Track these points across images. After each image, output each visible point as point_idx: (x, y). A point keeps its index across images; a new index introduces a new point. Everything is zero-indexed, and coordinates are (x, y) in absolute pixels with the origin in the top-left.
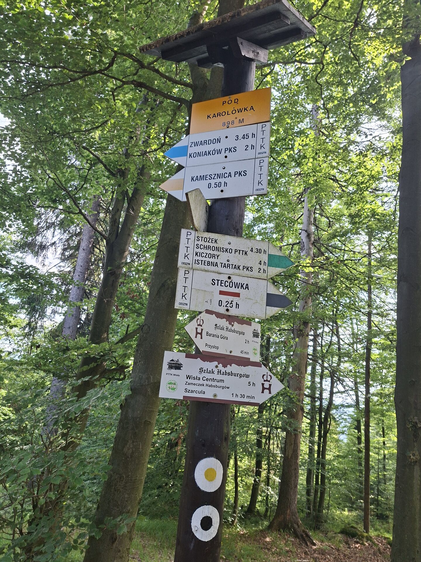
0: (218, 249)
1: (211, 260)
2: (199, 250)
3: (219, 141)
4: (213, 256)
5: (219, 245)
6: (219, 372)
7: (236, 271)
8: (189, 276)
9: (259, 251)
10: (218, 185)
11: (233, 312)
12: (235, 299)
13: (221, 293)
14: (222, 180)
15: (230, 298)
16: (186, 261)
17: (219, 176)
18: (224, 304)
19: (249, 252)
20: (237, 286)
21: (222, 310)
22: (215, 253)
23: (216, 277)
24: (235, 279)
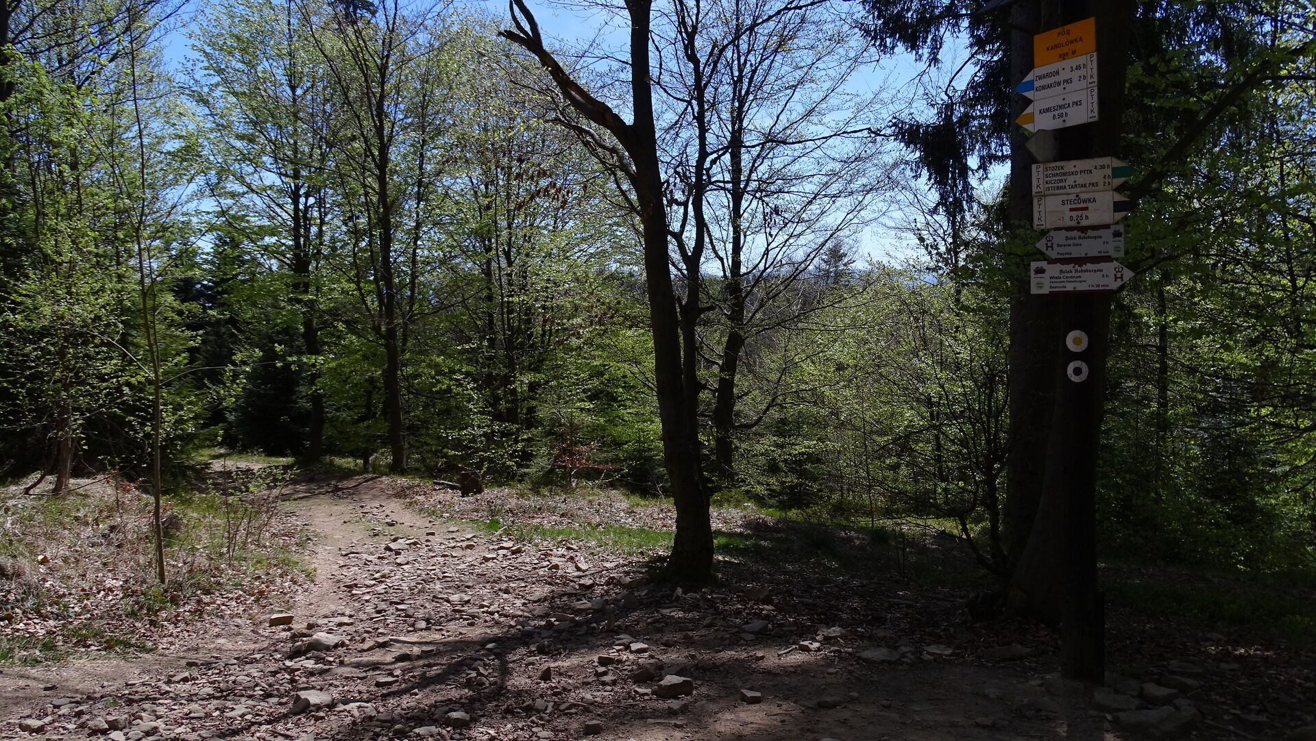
0: (1064, 174)
1: (1061, 184)
2: (1049, 179)
3: (1058, 73)
4: (1061, 181)
5: (1066, 170)
6: (1076, 271)
7: (1083, 189)
8: (1043, 202)
9: (1103, 167)
10: (1061, 116)
11: (1084, 223)
12: (1084, 213)
13: (1071, 210)
14: (1063, 111)
15: (1079, 213)
16: (1039, 190)
17: (1061, 107)
18: (1075, 218)
19: (1093, 170)
20: (1085, 201)
21: (1073, 223)
22: (1063, 178)
23: (1065, 197)
24: (1083, 196)
